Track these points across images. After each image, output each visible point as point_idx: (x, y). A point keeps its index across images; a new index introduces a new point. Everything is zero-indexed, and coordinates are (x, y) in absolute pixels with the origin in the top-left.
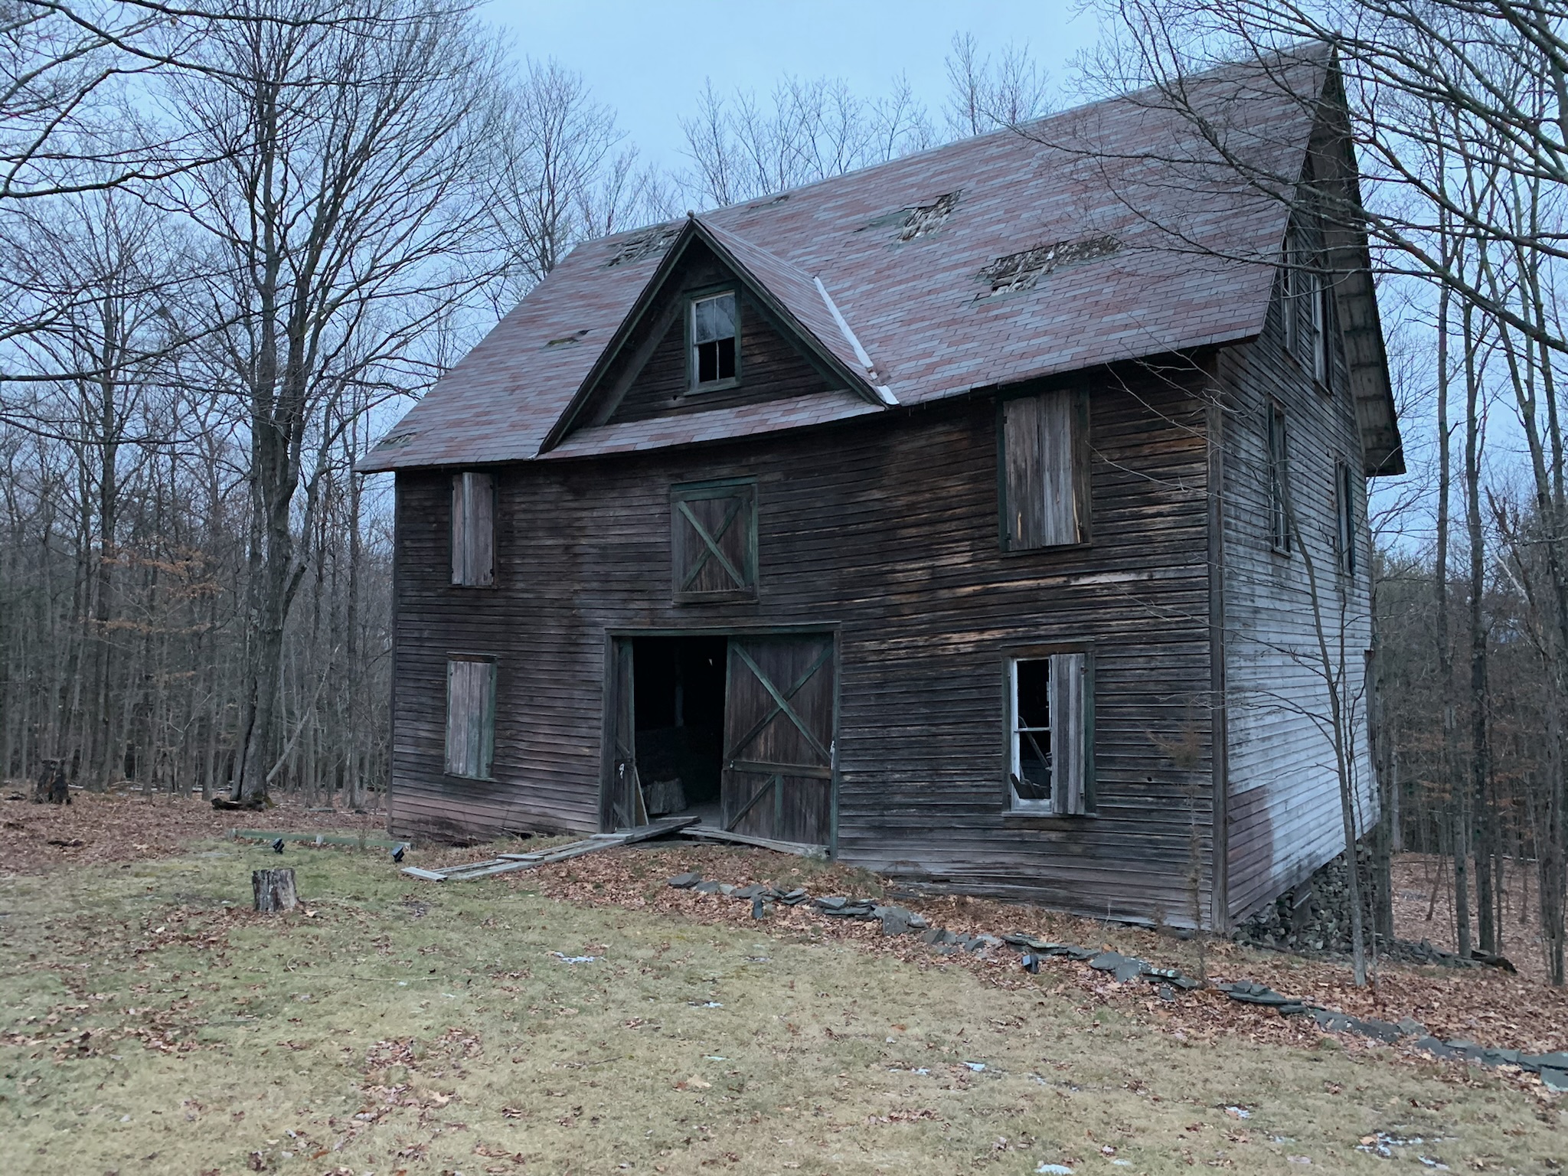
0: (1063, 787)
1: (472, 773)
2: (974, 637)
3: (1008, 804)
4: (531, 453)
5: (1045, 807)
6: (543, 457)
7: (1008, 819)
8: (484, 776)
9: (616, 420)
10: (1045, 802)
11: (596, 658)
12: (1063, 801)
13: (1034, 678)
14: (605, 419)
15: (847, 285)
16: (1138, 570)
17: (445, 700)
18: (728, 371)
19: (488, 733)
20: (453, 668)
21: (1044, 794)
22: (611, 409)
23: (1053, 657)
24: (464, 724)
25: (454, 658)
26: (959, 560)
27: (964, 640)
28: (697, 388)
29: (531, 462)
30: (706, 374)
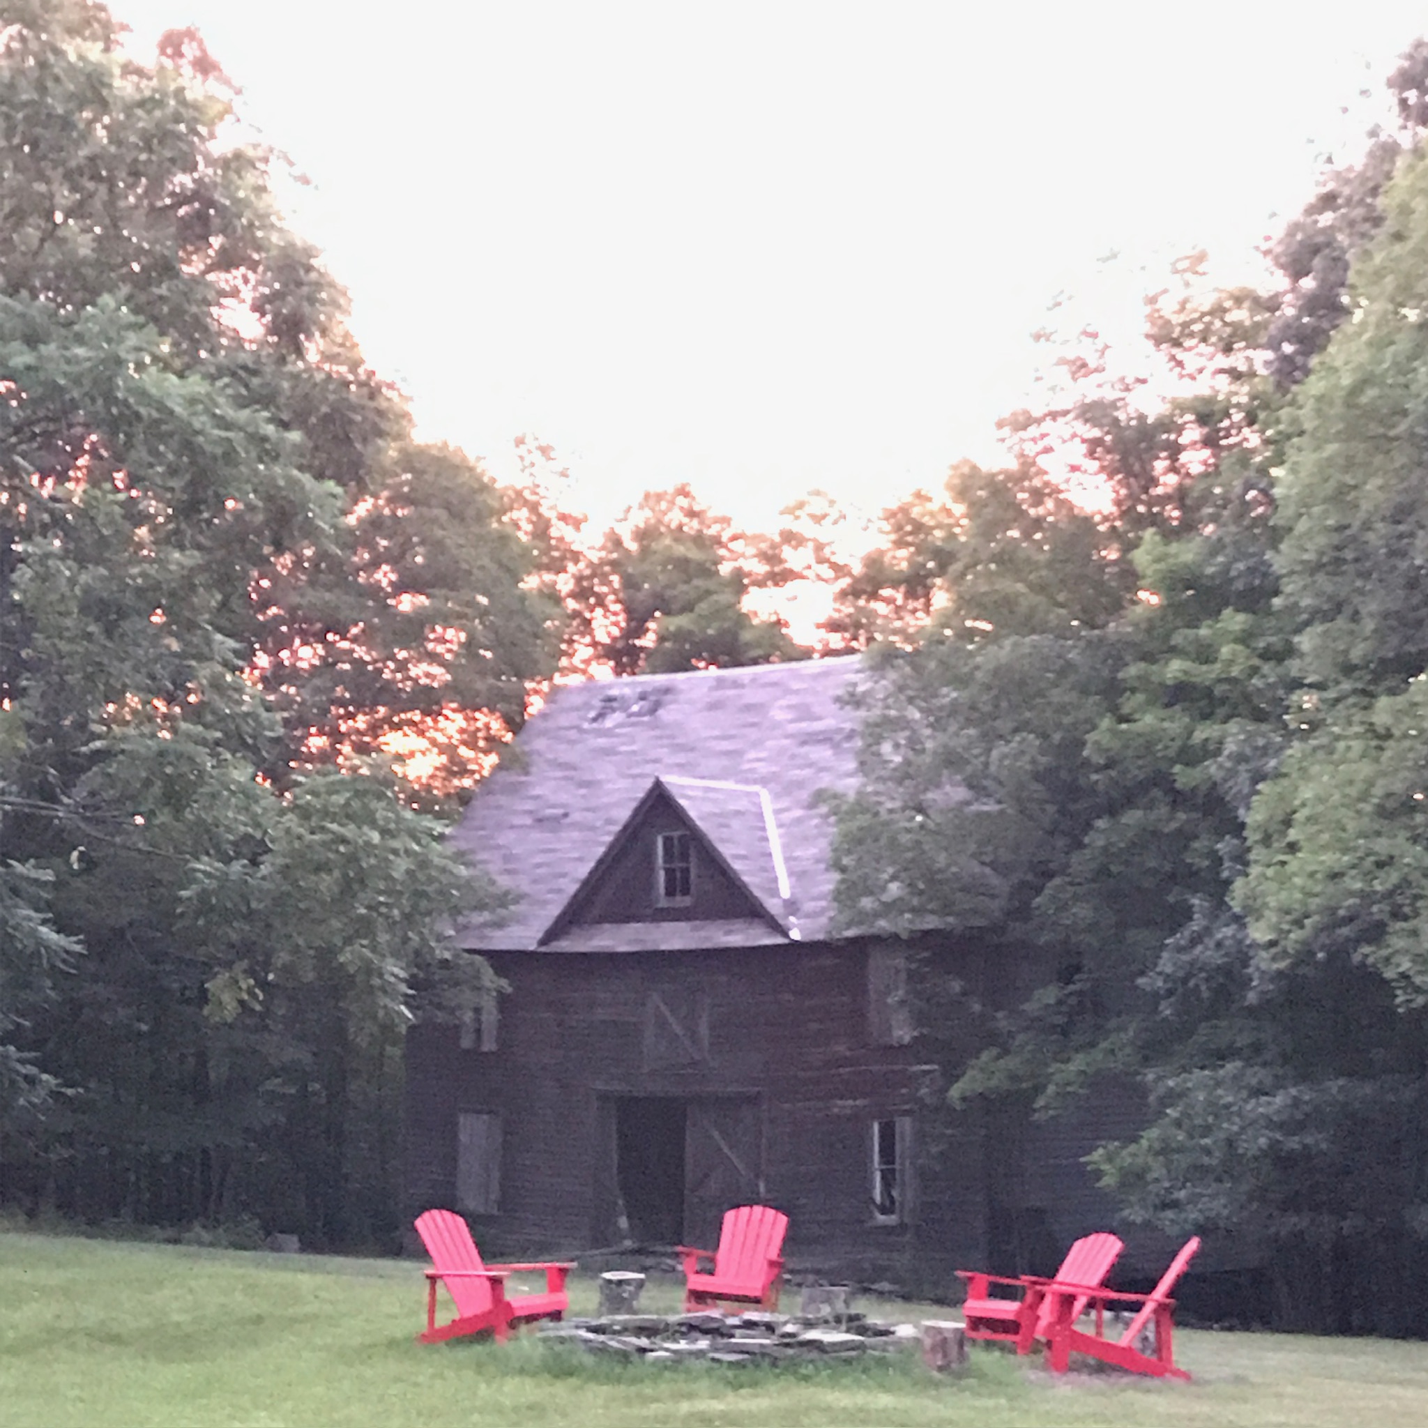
0: (902, 1206)
1: (482, 1209)
2: (850, 1102)
3: (872, 1217)
4: (532, 947)
5: (894, 1220)
6: (543, 949)
7: (873, 1227)
8: (492, 1210)
9: (601, 920)
10: (893, 1217)
11: (585, 1113)
12: (901, 1216)
13: (887, 1133)
14: (589, 919)
17: (455, 1150)
18: (686, 891)
19: (495, 1174)
20: (462, 1119)
21: (892, 1212)
22: (595, 913)
23: (898, 1119)
24: (474, 1168)
25: (466, 1111)
26: (841, 1049)
27: (844, 1106)
28: (663, 903)
29: (532, 953)
30: (670, 892)
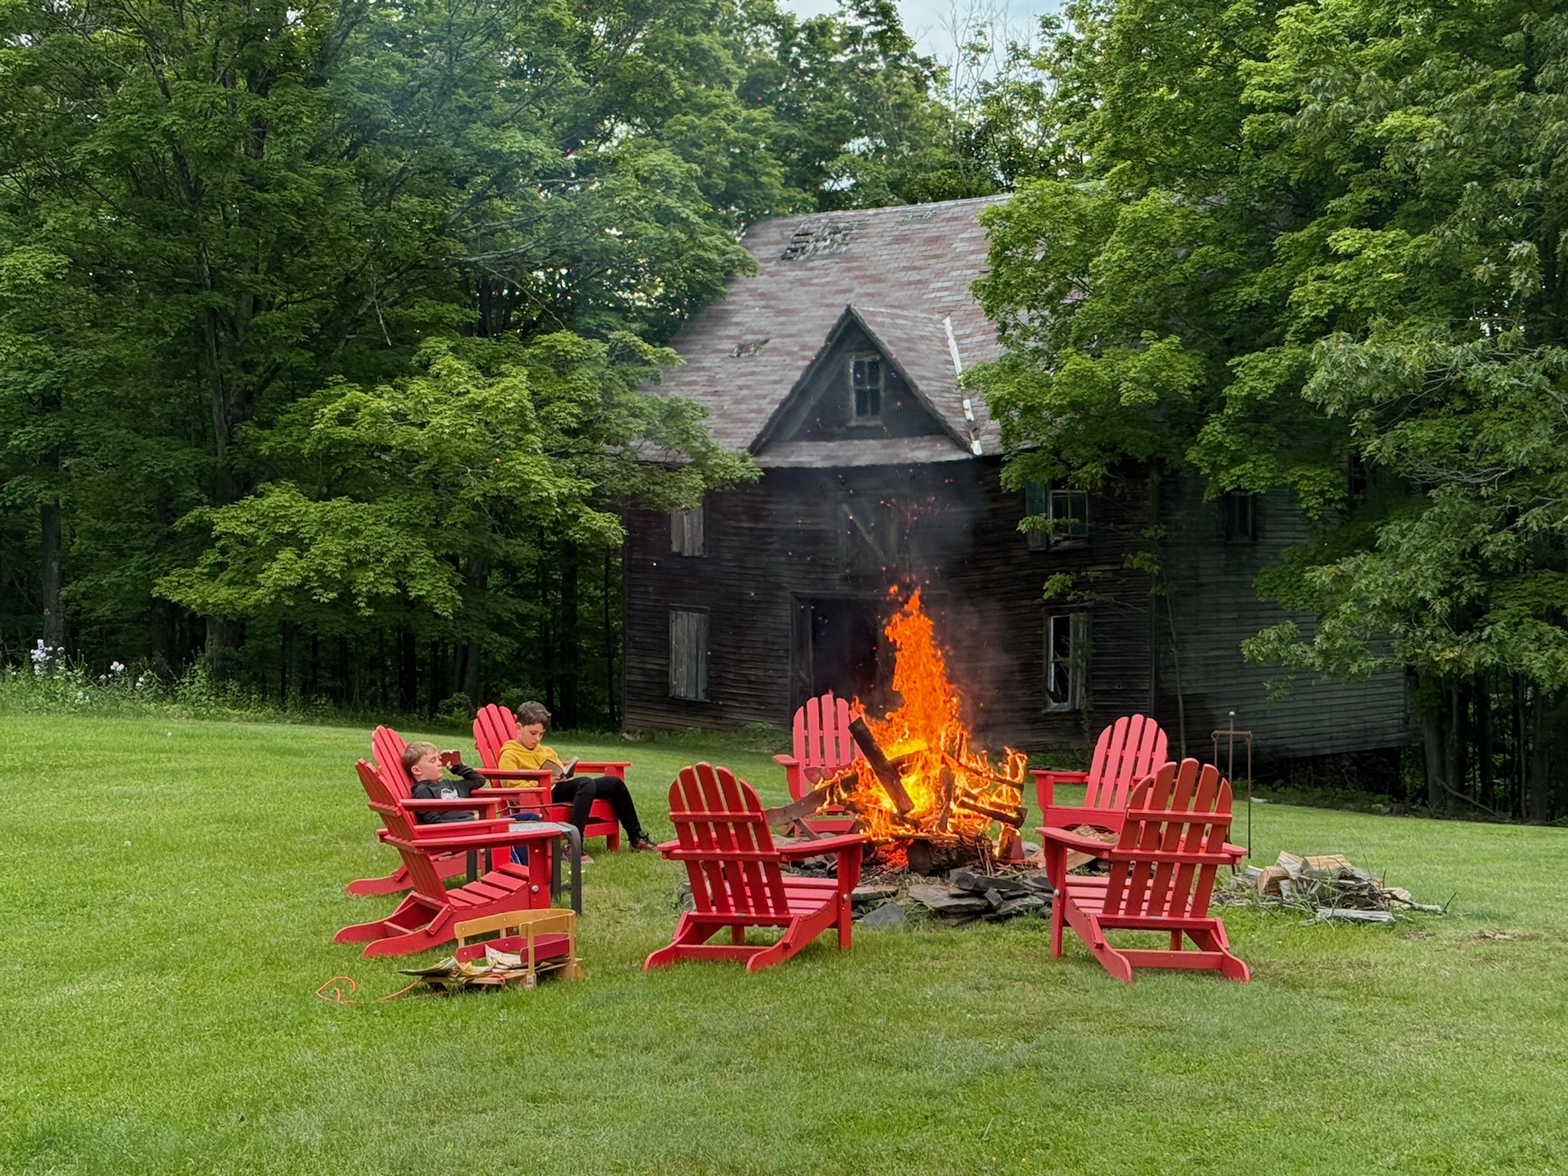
0: (1074, 694)
1: (692, 696)
2: (1029, 602)
3: (1046, 704)
5: (1066, 706)
7: (1046, 714)
8: (702, 697)
9: (799, 437)
10: (1065, 704)
11: (784, 613)
12: (1074, 704)
13: (1062, 628)
14: (788, 438)
15: (968, 331)
16: (1115, 563)
17: (668, 642)
18: (876, 410)
19: (703, 666)
20: (673, 616)
21: (1065, 700)
22: (793, 431)
23: (1071, 615)
24: (685, 659)
25: (675, 609)
27: (1023, 605)
28: (855, 421)
30: (861, 411)
